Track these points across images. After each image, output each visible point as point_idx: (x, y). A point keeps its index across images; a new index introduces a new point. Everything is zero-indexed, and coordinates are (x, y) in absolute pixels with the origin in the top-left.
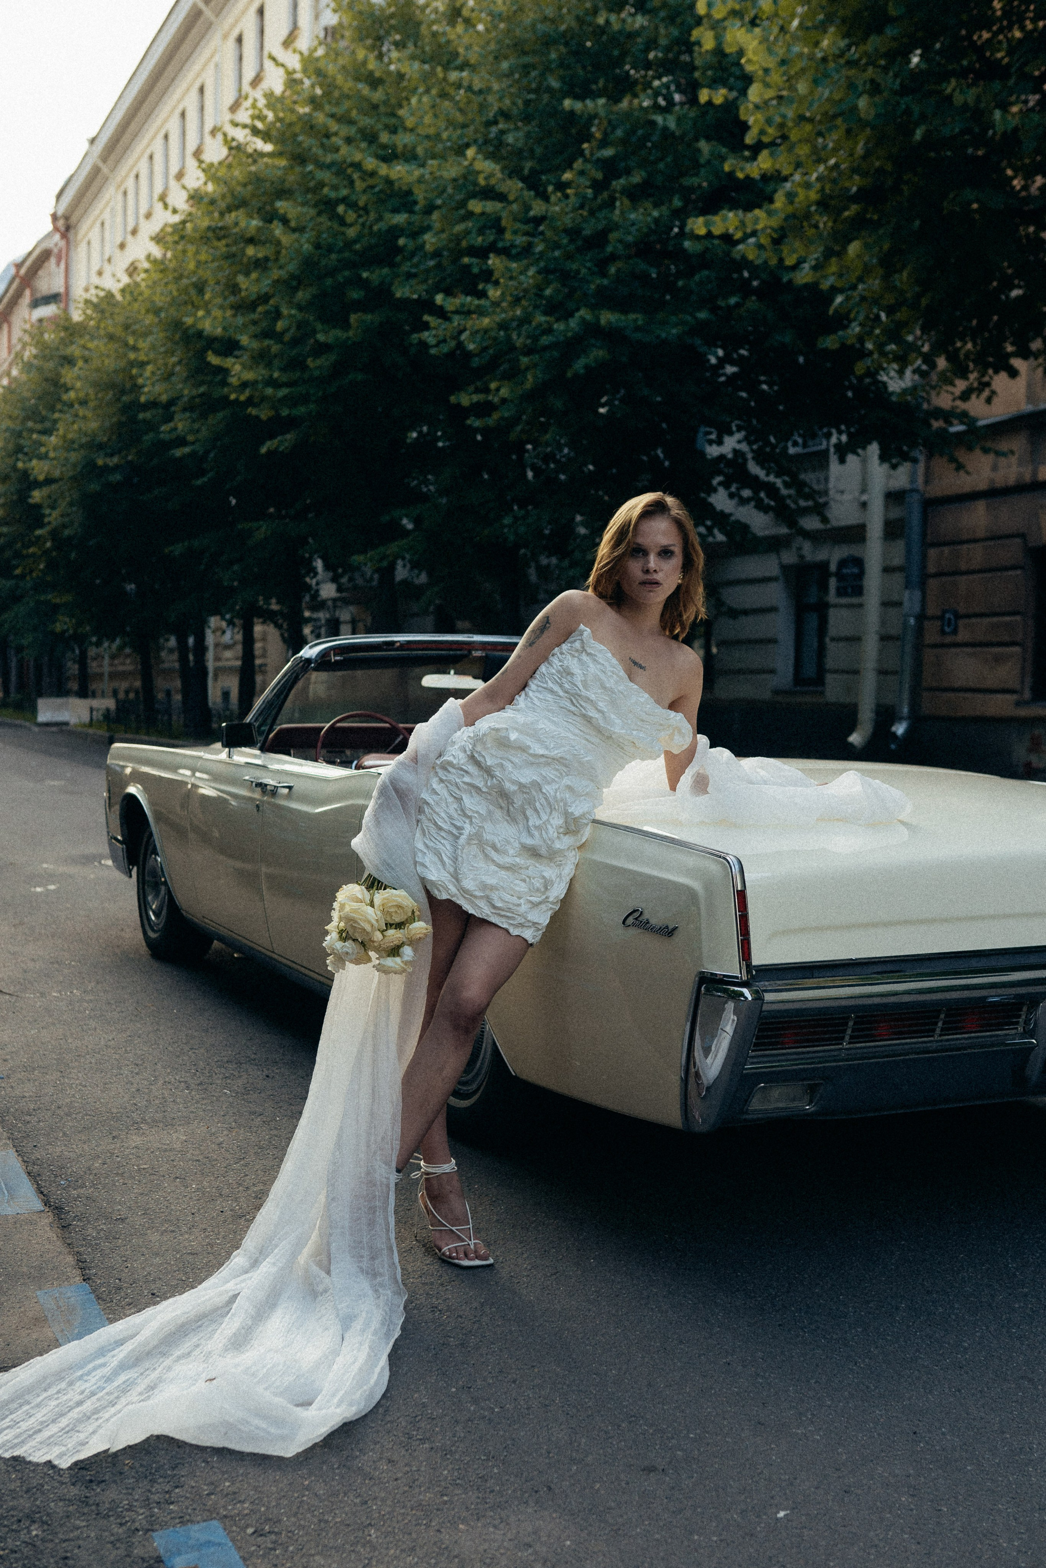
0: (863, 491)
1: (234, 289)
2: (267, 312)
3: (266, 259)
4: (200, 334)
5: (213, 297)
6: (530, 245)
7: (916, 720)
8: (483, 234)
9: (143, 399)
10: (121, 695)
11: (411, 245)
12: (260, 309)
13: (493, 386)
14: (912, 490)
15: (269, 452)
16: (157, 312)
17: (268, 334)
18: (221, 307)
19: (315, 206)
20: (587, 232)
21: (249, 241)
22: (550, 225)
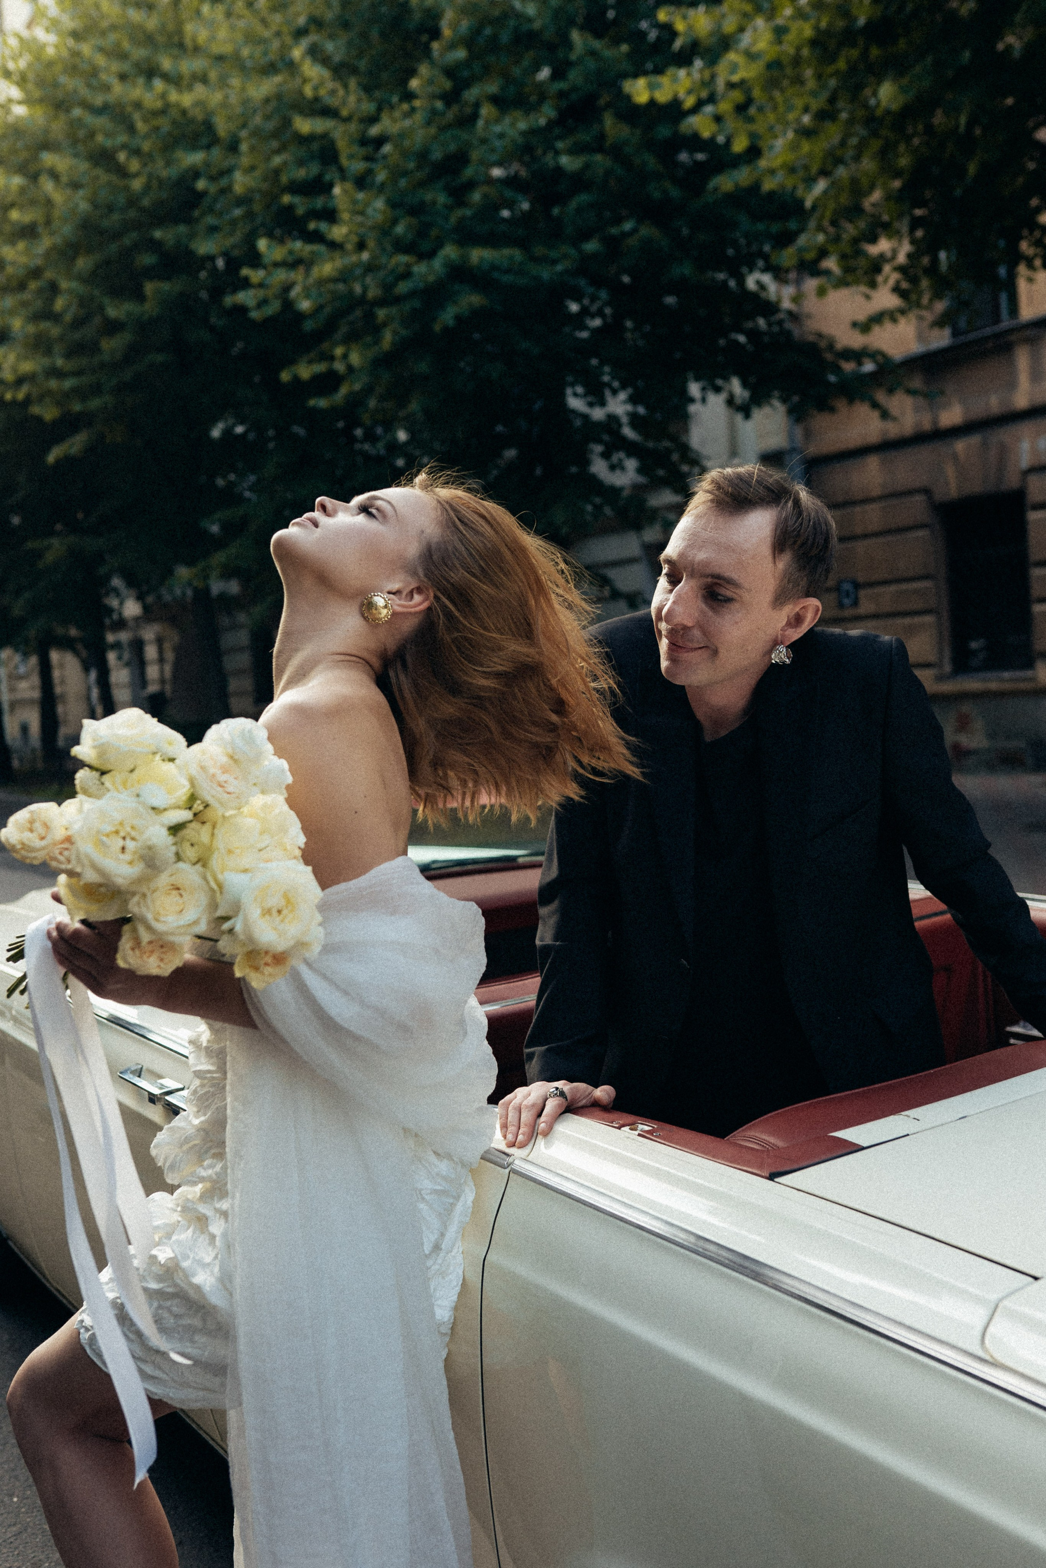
0: (734, 454)
2: (40, 291)
3: (33, 225)
6: (369, 172)
8: (304, 166)
11: (213, 189)
12: (33, 285)
13: (339, 351)
14: (793, 450)
15: (58, 461)
17: (46, 314)
19: (89, 157)
20: (437, 155)
21: (12, 205)
22: (396, 146)
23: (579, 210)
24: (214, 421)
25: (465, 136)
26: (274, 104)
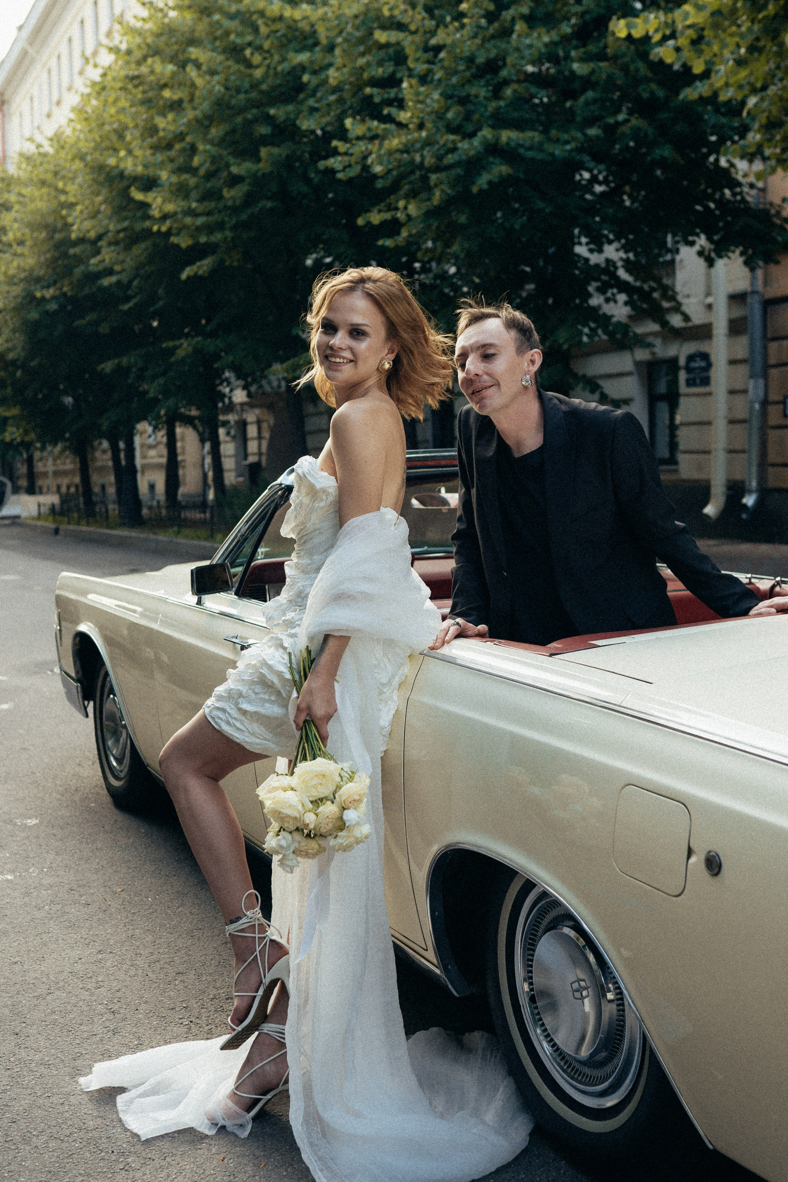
0: (708, 294)
1: (153, 130)
2: (184, 150)
3: (180, 102)
4: (121, 175)
5: (134, 139)
6: (429, 71)
7: (764, 492)
8: (382, 66)
9: (73, 236)
10: (64, 490)
11: (315, 81)
12: (178, 146)
13: (401, 204)
14: (753, 292)
15: (189, 278)
16: (82, 157)
17: (187, 169)
18: (141, 147)
19: (224, 51)
20: (481, 60)
21: (165, 86)
22: (449, 52)
23: (587, 104)
24: (307, 253)
25: (503, 46)
26: (361, 18)
